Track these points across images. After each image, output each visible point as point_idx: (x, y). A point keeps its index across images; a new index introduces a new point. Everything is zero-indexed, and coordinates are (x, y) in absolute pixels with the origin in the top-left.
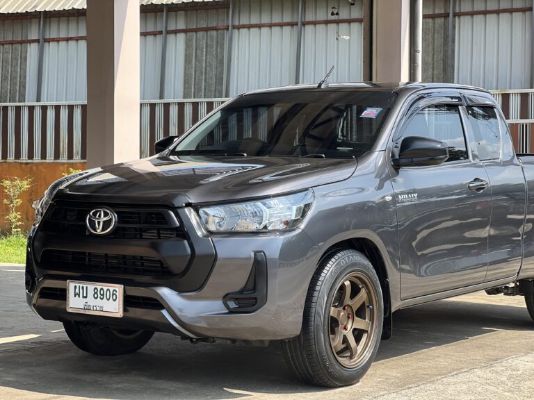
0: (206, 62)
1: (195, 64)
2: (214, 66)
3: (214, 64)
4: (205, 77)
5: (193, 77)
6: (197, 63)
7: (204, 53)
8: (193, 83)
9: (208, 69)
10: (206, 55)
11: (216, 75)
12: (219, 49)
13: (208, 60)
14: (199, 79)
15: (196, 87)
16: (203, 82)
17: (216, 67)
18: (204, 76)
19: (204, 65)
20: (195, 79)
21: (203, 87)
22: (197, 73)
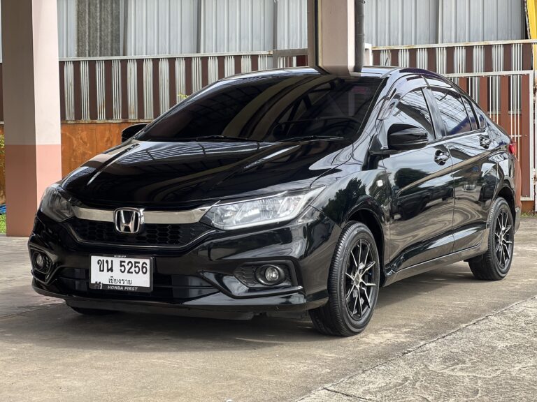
0: (100, 19)
1: (89, 21)
2: (110, 23)
3: (110, 20)
4: (101, 34)
5: (87, 33)
6: (91, 20)
7: (98, 9)
8: (87, 41)
9: (103, 26)
10: (101, 11)
11: (112, 32)
12: (114, 5)
13: (103, 16)
14: (93, 37)
15: (91, 44)
16: (98, 40)
17: (112, 24)
18: (99, 34)
19: (98, 21)
20: (89, 36)
21: (98, 45)
22: (92, 30)
